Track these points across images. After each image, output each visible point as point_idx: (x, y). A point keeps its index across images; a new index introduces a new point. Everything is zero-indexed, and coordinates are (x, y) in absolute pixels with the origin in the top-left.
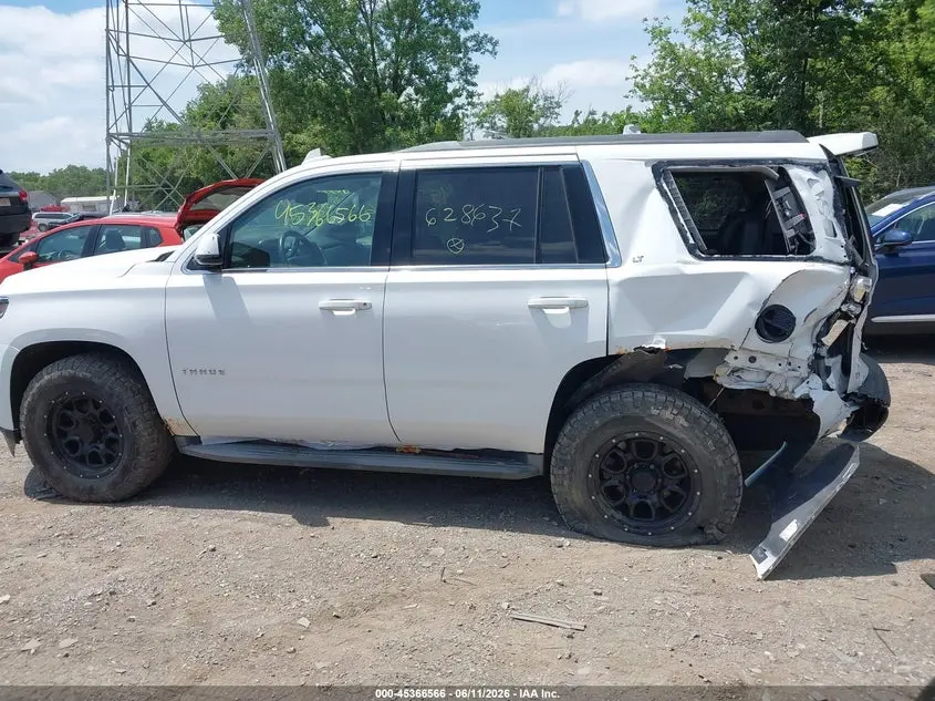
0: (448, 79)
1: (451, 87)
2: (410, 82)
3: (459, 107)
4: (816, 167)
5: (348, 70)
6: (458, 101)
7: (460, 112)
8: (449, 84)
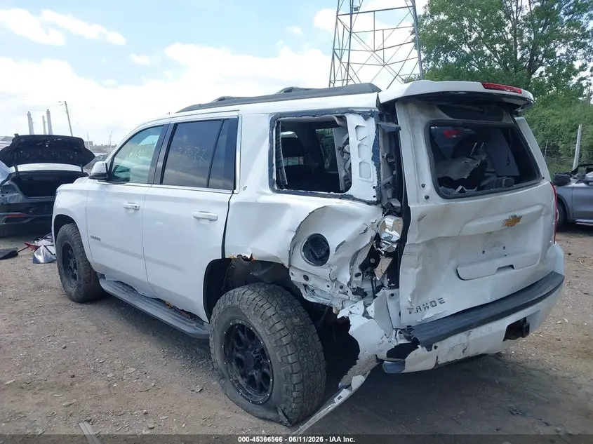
0: (574, 59)
1: (577, 65)
2: (541, 64)
3: (582, 79)
4: (366, 115)
5: (496, 59)
6: (582, 74)
7: (584, 83)
8: (574, 62)
